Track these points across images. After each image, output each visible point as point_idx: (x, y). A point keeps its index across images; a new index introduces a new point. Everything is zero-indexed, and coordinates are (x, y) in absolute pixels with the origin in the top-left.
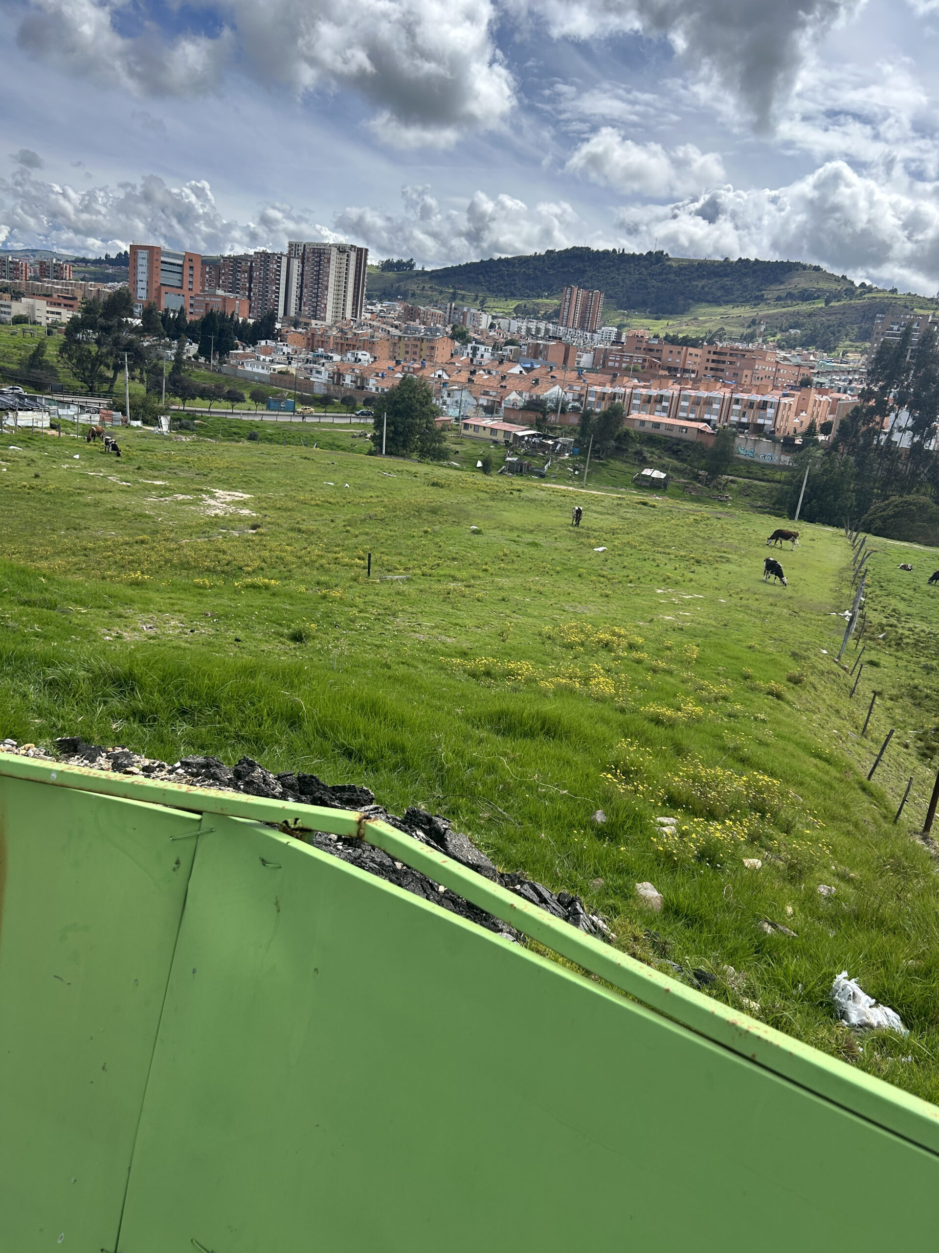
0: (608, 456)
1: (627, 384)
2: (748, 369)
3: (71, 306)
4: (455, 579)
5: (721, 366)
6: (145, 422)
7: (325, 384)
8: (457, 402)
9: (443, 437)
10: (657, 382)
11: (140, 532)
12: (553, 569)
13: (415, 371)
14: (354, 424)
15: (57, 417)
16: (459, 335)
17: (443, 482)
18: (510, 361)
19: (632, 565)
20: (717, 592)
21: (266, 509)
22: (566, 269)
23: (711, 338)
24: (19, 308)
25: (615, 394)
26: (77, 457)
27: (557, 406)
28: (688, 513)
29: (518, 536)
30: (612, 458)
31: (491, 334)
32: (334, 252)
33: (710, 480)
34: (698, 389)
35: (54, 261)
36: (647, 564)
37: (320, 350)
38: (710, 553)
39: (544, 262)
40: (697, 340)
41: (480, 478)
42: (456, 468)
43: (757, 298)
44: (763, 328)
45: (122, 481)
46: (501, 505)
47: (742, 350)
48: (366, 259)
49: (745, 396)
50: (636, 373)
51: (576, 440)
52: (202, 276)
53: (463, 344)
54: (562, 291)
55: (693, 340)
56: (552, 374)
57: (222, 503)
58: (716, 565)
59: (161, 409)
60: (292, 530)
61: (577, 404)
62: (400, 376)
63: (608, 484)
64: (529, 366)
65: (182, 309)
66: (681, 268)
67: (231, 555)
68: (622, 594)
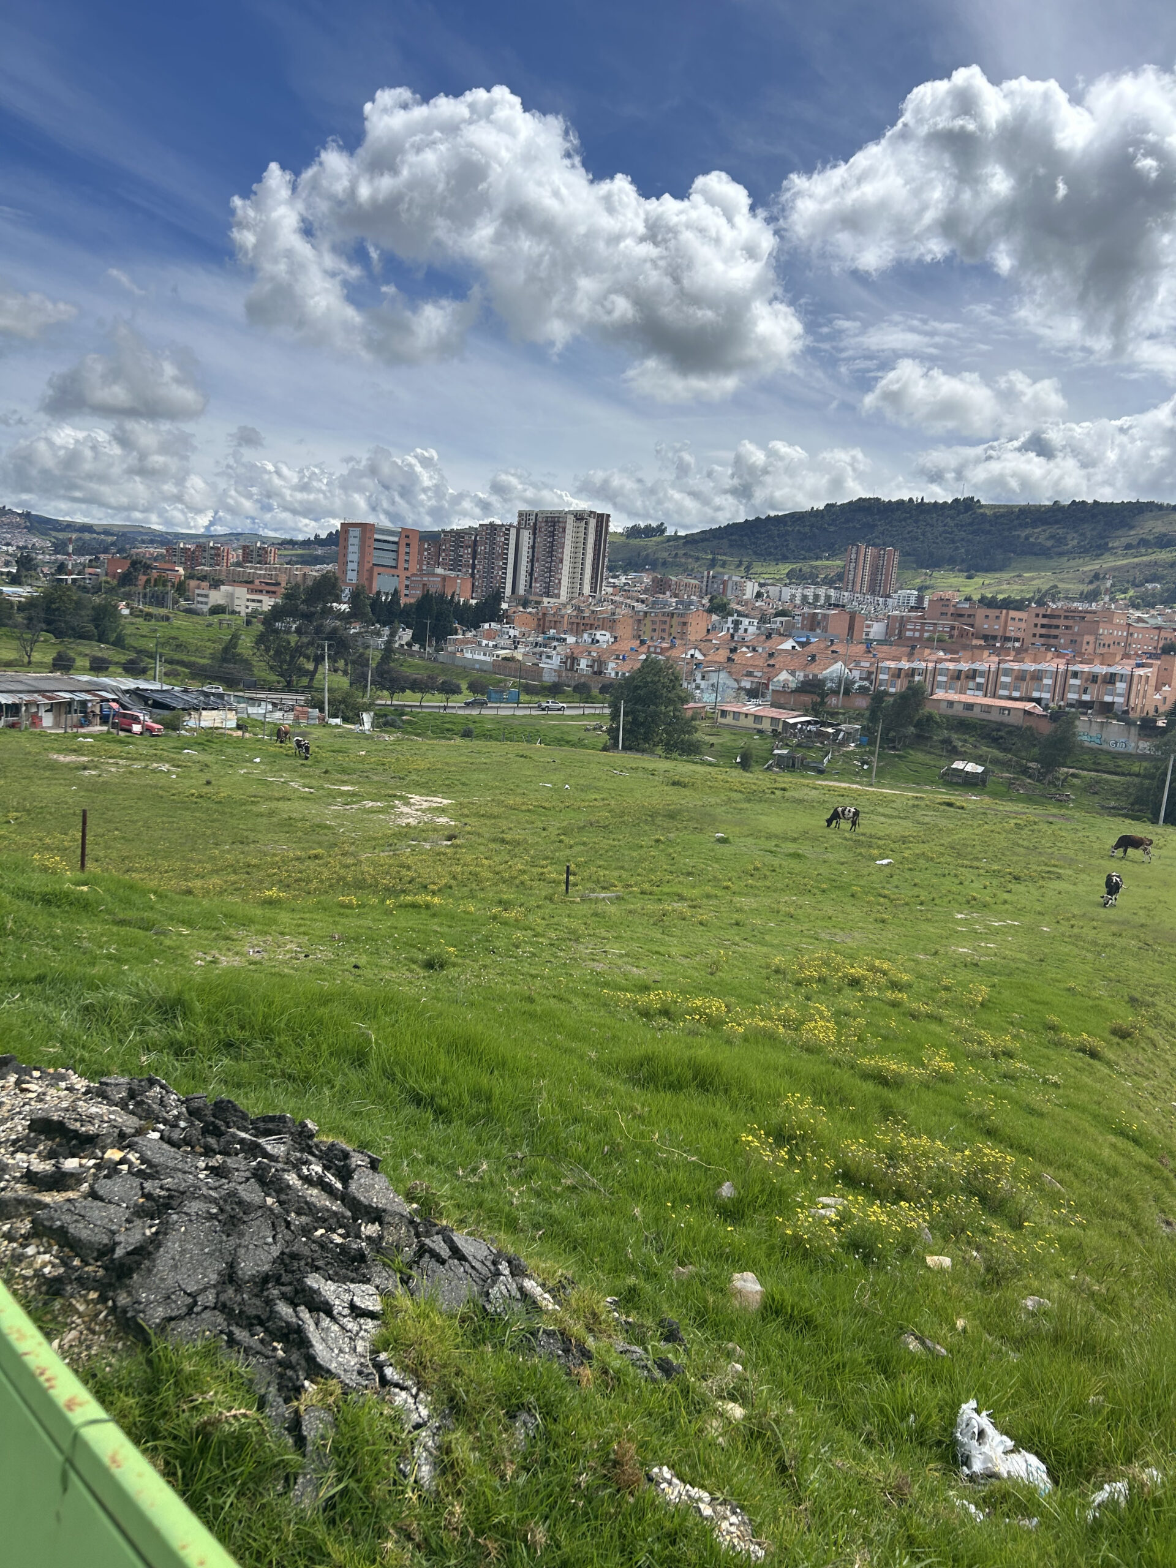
0: (905, 747)
1: (930, 658)
2: (1091, 634)
3: (274, 592)
4: (681, 898)
5: (1054, 632)
6: (346, 720)
7: (555, 671)
8: (713, 685)
9: (694, 727)
10: (969, 654)
11: (315, 845)
12: (817, 887)
13: (663, 651)
14: (588, 715)
15: (245, 716)
16: (719, 608)
17: (686, 780)
18: (781, 635)
19: (926, 883)
20: (1040, 917)
21: (467, 816)
22: (851, 525)
23: (1040, 599)
24: (217, 597)
25: (914, 669)
26: (258, 760)
27: (839, 687)
28: (1007, 816)
29: (776, 846)
30: (912, 749)
31: (757, 604)
32: (571, 520)
33: (1044, 775)
34: (1022, 661)
35: (259, 545)
36: (947, 881)
37: (552, 631)
38: (1034, 867)
39: (823, 517)
40: (1022, 601)
41: (736, 776)
42: (711, 764)
43: (1099, 547)
44: (1109, 583)
45: (304, 787)
46: (758, 807)
47: (1081, 612)
48: (607, 526)
49: (1086, 668)
50: (940, 644)
51: (863, 728)
52: (420, 553)
53: (723, 618)
54: (846, 550)
55: (1017, 601)
56: (833, 648)
57: (417, 810)
58: (1041, 883)
59: (365, 703)
60: (494, 840)
61: (866, 683)
62: (643, 657)
63: (907, 781)
64: (804, 639)
65: (396, 592)
66: (997, 516)
67: (416, 871)
68: (906, 919)
